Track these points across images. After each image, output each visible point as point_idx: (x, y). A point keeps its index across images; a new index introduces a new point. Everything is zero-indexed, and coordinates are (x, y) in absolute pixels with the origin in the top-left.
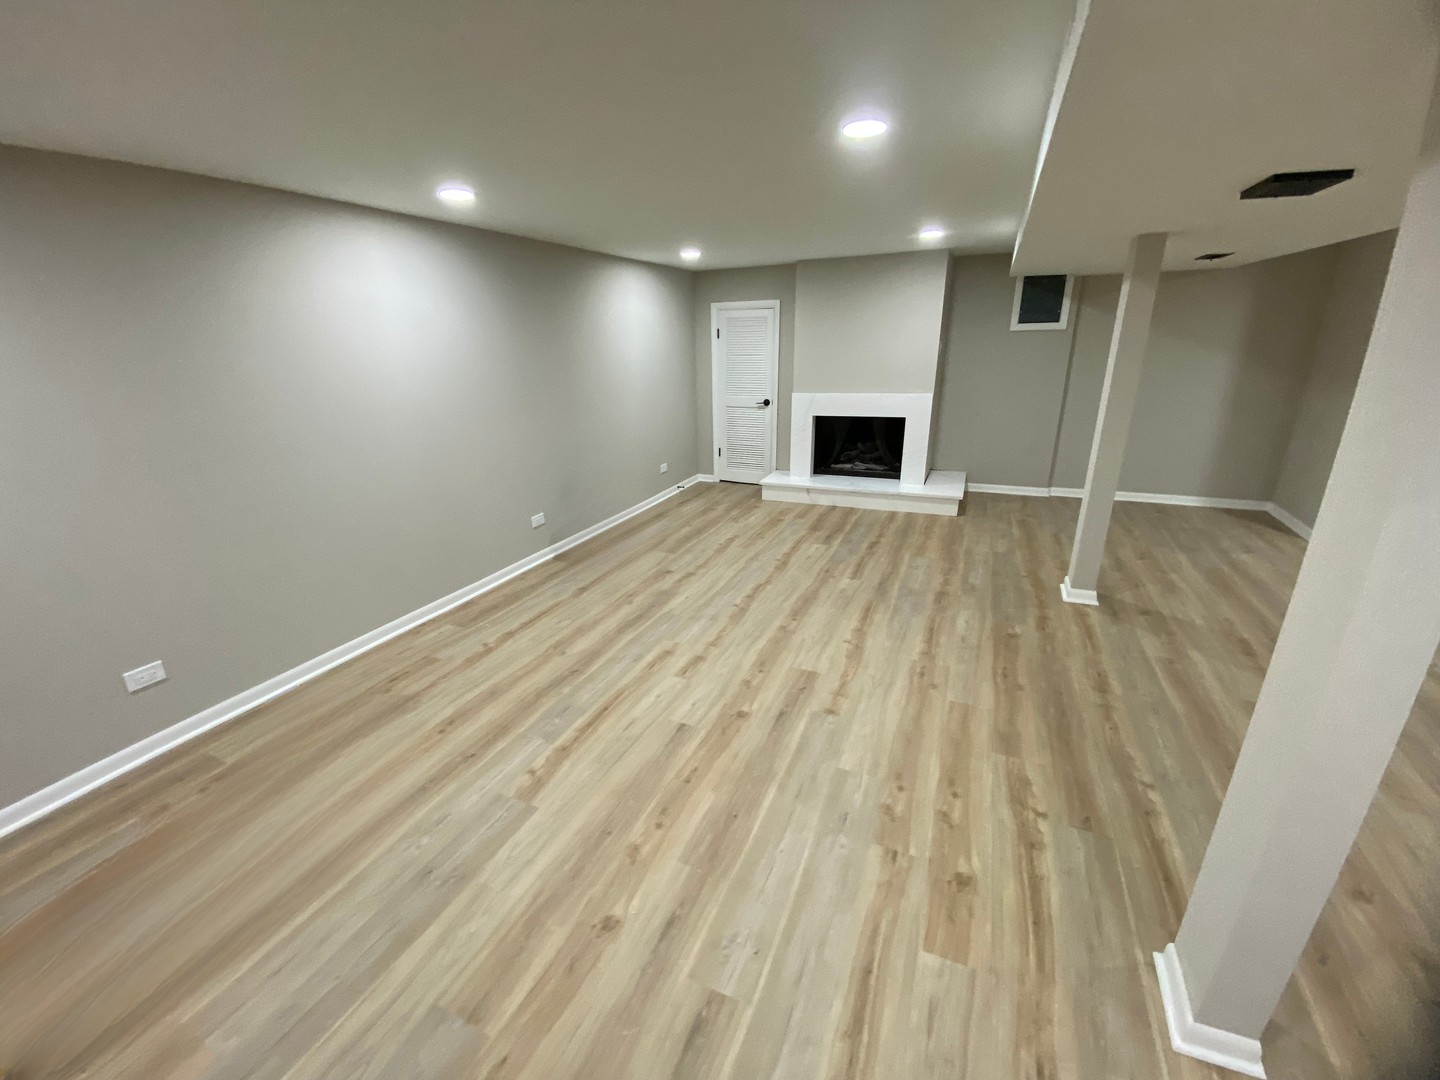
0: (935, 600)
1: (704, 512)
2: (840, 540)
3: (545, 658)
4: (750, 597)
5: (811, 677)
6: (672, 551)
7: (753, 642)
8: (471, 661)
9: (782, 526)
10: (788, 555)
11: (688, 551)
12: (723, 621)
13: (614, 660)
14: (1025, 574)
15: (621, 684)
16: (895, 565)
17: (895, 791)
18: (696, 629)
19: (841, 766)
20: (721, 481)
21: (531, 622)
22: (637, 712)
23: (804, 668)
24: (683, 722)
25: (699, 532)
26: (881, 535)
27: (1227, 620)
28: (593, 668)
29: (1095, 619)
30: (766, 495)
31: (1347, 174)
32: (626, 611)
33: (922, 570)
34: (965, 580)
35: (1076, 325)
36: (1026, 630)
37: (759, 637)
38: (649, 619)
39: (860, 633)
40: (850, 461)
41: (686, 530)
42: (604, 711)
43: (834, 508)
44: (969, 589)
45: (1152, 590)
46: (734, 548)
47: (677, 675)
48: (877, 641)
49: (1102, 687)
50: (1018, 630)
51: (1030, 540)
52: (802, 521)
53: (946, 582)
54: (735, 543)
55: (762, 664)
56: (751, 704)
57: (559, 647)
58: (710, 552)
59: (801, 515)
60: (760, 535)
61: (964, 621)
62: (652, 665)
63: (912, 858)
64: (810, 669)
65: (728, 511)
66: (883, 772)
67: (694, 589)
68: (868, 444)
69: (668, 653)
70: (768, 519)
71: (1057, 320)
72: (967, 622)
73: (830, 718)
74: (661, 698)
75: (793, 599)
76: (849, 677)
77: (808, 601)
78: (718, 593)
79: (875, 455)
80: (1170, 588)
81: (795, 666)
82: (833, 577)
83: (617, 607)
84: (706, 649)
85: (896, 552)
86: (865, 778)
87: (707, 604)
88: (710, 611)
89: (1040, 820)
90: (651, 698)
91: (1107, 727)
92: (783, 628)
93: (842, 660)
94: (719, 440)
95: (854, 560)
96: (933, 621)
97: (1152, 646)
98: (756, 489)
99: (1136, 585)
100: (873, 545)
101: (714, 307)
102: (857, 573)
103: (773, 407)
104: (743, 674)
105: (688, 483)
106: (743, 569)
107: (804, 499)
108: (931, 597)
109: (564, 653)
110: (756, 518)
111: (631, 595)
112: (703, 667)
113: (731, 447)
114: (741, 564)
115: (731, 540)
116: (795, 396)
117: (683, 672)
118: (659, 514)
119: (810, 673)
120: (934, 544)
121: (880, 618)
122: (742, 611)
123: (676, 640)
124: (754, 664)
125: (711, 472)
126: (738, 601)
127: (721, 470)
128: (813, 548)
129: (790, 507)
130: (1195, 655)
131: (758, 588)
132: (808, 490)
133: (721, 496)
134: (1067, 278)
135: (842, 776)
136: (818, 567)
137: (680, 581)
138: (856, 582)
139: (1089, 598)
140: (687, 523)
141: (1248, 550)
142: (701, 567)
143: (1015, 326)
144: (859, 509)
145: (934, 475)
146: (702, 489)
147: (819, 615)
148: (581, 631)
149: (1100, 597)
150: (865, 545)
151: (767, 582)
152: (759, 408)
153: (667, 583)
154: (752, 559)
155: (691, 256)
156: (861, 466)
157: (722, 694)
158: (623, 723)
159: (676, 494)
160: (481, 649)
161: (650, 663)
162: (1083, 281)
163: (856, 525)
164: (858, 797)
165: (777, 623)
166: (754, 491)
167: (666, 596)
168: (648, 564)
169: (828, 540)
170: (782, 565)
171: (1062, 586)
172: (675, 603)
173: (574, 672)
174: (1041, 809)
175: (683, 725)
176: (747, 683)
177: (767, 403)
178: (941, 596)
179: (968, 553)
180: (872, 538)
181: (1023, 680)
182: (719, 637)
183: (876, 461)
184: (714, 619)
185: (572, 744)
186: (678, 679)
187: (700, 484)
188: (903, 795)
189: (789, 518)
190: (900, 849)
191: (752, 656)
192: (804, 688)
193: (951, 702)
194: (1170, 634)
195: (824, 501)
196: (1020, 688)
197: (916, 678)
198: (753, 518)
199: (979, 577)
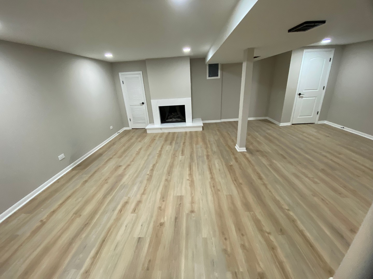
0: (207, 158)
1: (129, 140)
2: (174, 143)
3: (71, 221)
4: (152, 170)
5: (181, 198)
6: (120, 157)
7: (158, 189)
8: (35, 232)
9: (156, 141)
10: (160, 151)
11: (126, 156)
12: (145, 182)
13: (104, 212)
14: (225, 145)
15: (108, 225)
16: (192, 148)
17: (224, 241)
18: (135, 188)
19: (203, 237)
20: (132, 129)
21: (64, 202)
22: (119, 238)
23: (178, 195)
24: (139, 237)
25: (129, 147)
26: (185, 140)
27: (275, 149)
28: (94, 221)
29: (248, 155)
30: (148, 132)
31: (324, 22)
32: (106, 187)
33: (200, 149)
34: (212, 150)
35: (222, 77)
36: (233, 162)
37: (159, 186)
38: (116, 188)
39: (191, 175)
40: (171, 118)
41: (124, 148)
42: (104, 241)
43: (169, 133)
44: (214, 153)
45: (255, 144)
46: (142, 152)
47: (132, 213)
48: (197, 177)
49: (261, 178)
50: (232, 163)
51: (222, 135)
52: (162, 138)
53: (207, 152)
54: (142, 150)
55: (163, 198)
56: (164, 218)
57: (78, 213)
58: (134, 155)
59: (161, 137)
60: (150, 146)
61: (217, 164)
62: (121, 211)
63: (242, 272)
64: (180, 195)
65: (137, 139)
66: (217, 233)
67: (131, 171)
68: (175, 113)
69: (126, 203)
70: (151, 140)
71: (217, 76)
72: (218, 164)
73: (193, 215)
74: (128, 226)
75: (166, 168)
76: (193, 194)
77: (171, 167)
78: (140, 171)
79: (178, 116)
80: (259, 143)
81: (175, 195)
82: (176, 156)
83: (102, 186)
84: (141, 196)
85: (191, 144)
86: (213, 238)
87: (137, 177)
88: (139, 179)
89: (269, 235)
90: (123, 228)
91: (268, 191)
92: (166, 180)
93: (189, 188)
94: (129, 116)
95: (180, 149)
96: (209, 165)
97: (264, 161)
98: (145, 130)
99: (252, 144)
100: (184, 143)
101: (120, 74)
102: (183, 153)
103: (145, 104)
104: (157, 205)
105: (121, 131)
106: (147, 159)
107: (160, 131)
108: (205, 157)
109: (80, 215)
110: (147, 140)
111: (107, 180)
112: (142, 205)
113: (133, 117)
114: (146, 158)
115: (140, 149)
116: (152, 101)
117: (134, 211)
118: (113, 143)
119: (180, 196)
120: (200, 139)
121: (194, 168)
122: (151, 176)
123: (129, 196)
124: (160, 199)
125: (128, 126)
126: (148, 173)
127: (132, 125)
128: (167, 147)
129: (157, 134)
130: (274, 161)
131: (154, 166)
132: (161, 129)
133: (133, 134)
134: (219, 64)
135: (205, 240)
136: (170, 154)
137: (125, 169)
138: (184, 157)
139: (244, 150)
140: (124, 145)
141: (269, 129)
142: (132, 161)
143: (208, 78)
144: (177, 132)
145: (194, 119)
146: (126, 132)
147: (176, 171)
148: (87, 203)
149: (247, 149)
150: (182, 144)
151: (157, 163)
152: (141, 105)
153: (120, 171)
154: (149, 155)
155: (109, 56)
156: (174, 120)
157: (152, 217)
158: (113, 247)
159: (118, 135)
160: (39, 224)
161: (119, 210)
162: (223, 65)
163: (177, 137)
164: (214, 249)
165: (164, 178)
166: (144, 130)
167: (121, 176)
168: (112, 164)
169: (171, 144)
170: (160, 155)
171: (236, 147)
172: (125, 179)
173: (86, 225)
174: (268, 230)
175: (139, 238)
176: (160, 208)
177: (143, 103)
178: (208, 156)
179: (209, 141)
180: (183, 141)
181: (241, 181)
182: (145, 190)
183: (179, 117)
184: (141, 182)
185: (90, 268)
186: (133, 214)
187: (125, 130)
188: (228, 242)
189: (157, 138)
190: (237, 271)
191: (159, 196)
192: (180, 204)
193: (226, 195)
194: (266, 156)
195: (166, 131)
196: (241, 184)
197: (212, 188)
198: (146, 140)
199: (215, 148)
